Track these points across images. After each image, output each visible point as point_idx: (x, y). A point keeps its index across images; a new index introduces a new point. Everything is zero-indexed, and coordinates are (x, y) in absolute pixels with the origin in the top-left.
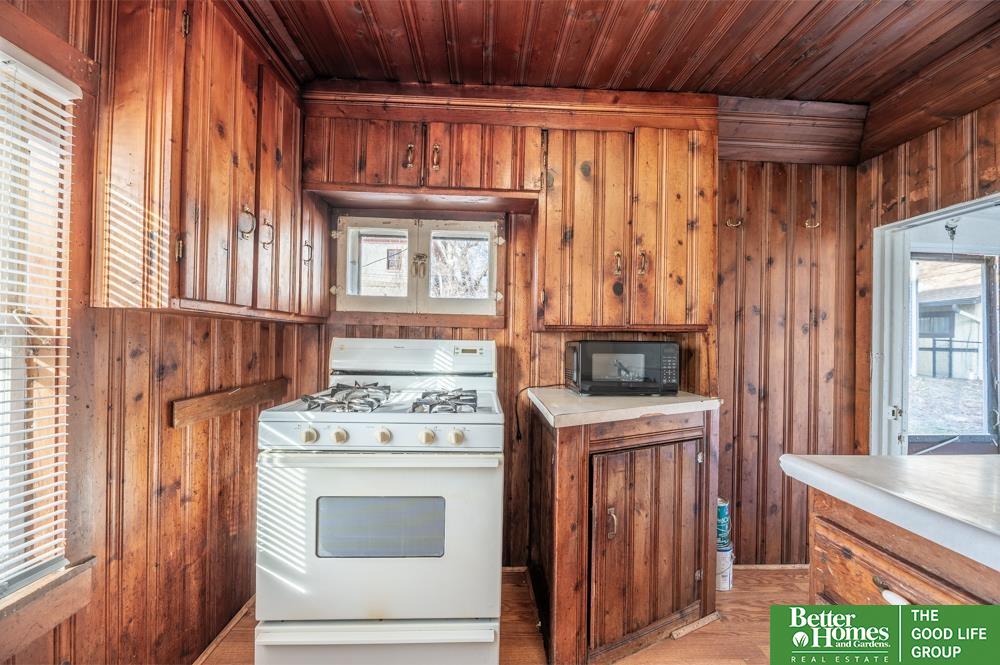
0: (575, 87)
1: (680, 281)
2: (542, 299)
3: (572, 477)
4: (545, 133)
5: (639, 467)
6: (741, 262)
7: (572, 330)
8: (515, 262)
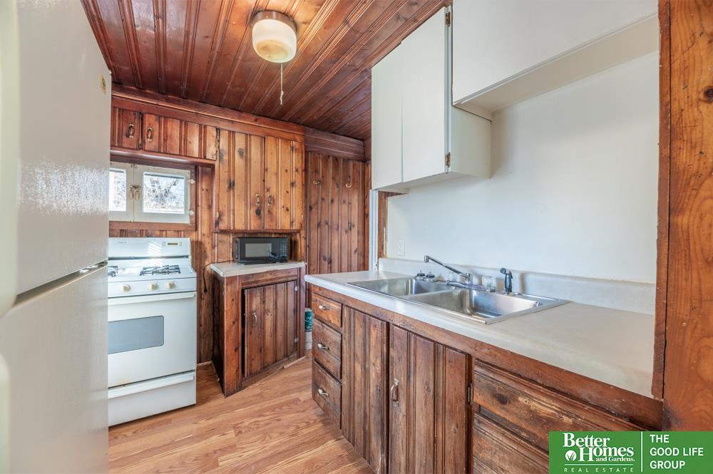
0: (235, 109)
1: (287, 210)
2: (218, 216)
3: (233, 300)
4: (218, 130)
5: (267, 294)
6: (320, 200)
7: (235, 232)
8: (201, 194)
